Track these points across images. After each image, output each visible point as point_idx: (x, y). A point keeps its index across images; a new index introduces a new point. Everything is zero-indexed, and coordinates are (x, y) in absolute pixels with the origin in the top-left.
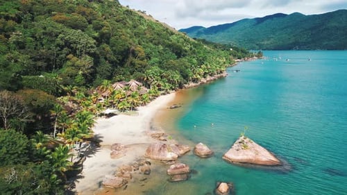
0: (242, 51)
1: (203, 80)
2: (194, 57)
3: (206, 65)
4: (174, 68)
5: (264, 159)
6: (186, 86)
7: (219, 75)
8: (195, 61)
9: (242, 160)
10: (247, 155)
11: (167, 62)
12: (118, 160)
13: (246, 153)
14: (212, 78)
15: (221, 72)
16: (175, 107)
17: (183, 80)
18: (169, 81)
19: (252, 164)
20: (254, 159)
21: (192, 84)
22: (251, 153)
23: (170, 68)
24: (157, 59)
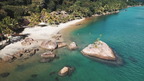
0: (133, 2)
1: (104, 14)
2: (101, 2)
3: (107, 6)
4: (86, 6)
5: (105, 55)
6: (93, 16)
7: (114, 12)
8: (101, 3)
9: (91, 54)
10: (95, 52)
11: (84, 3)
12: (25, 46)
13: (95, 50)
14: (109, 13)
15: (116, 10)
16: (79, 25)
17: (91, 13)
18: (82, 13)
19: (96, 57)
20: (98, 54)
21: (97, 15)
22: (98, 51)
23: (85, 6)
24: (79, 2)
